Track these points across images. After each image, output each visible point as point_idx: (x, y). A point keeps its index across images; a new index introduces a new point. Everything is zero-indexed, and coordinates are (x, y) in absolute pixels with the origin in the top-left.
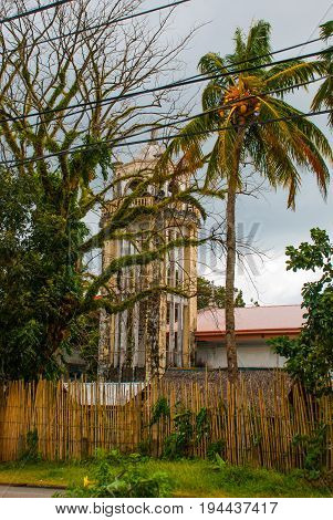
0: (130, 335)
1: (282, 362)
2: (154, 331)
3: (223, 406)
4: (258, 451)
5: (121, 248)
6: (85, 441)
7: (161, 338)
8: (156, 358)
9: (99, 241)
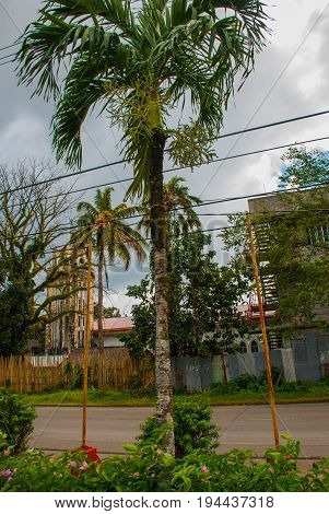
0: (61, 334)
1: (122, 344)
2: (72, 330)
3: (97, 365)
4: (112, 383)
5: (53, 292)
6: (33, 384)
7: (76, 334)
8: (73, 344)
9: (41, 288)
